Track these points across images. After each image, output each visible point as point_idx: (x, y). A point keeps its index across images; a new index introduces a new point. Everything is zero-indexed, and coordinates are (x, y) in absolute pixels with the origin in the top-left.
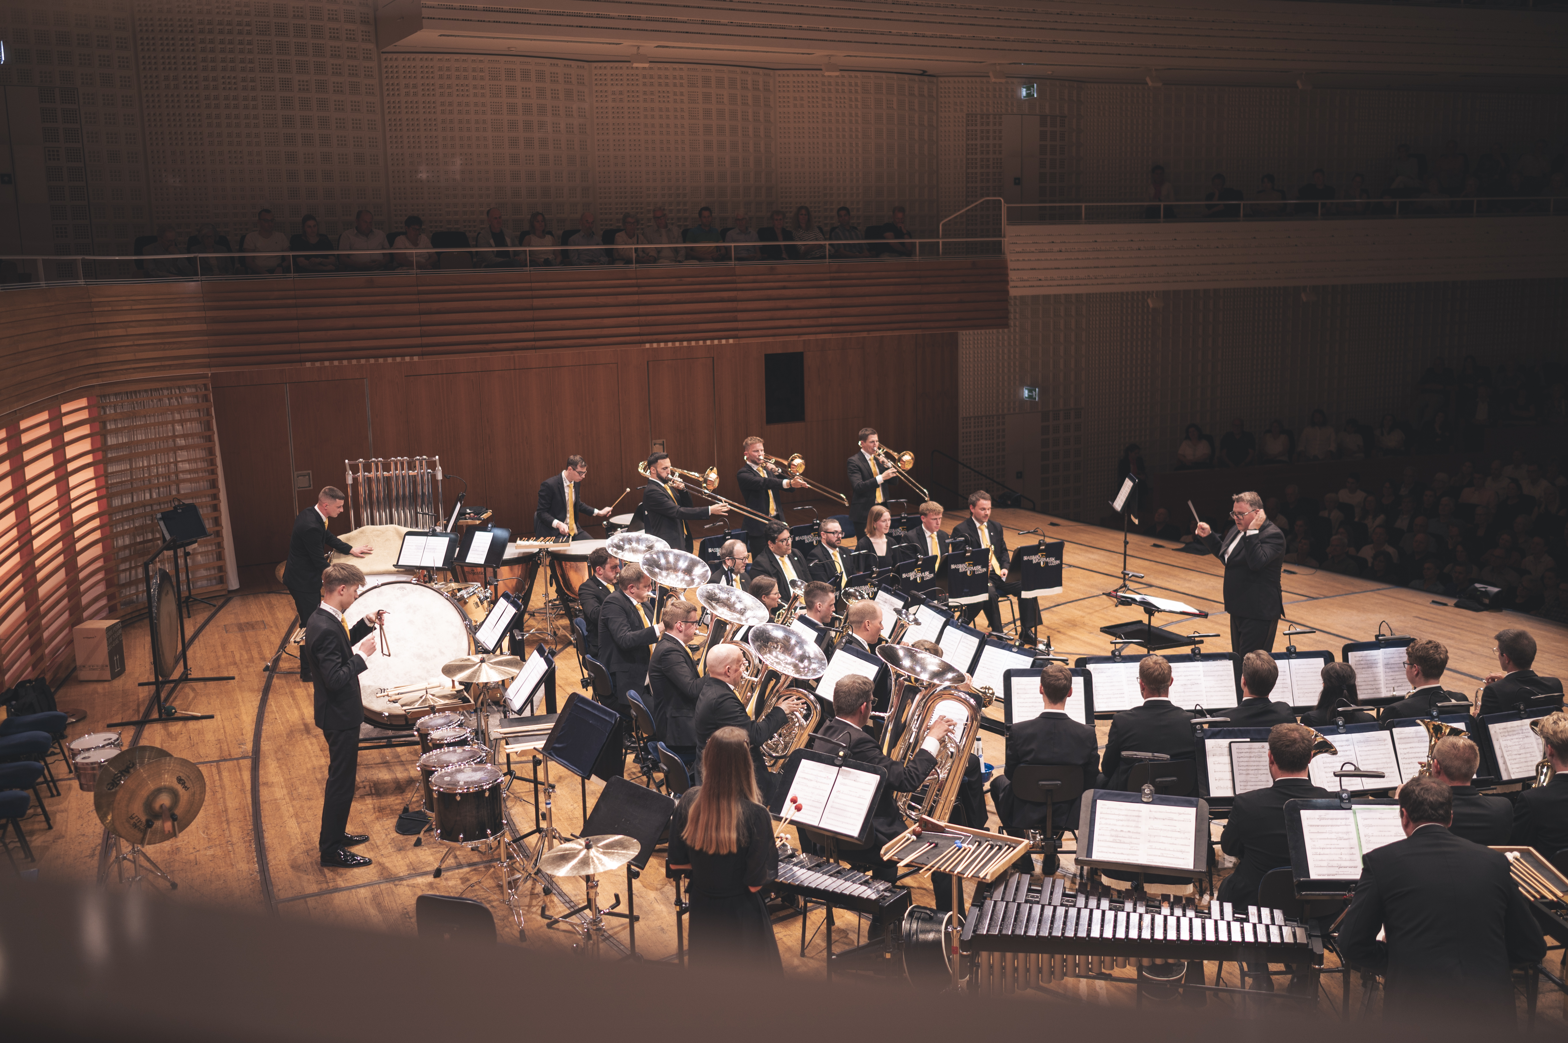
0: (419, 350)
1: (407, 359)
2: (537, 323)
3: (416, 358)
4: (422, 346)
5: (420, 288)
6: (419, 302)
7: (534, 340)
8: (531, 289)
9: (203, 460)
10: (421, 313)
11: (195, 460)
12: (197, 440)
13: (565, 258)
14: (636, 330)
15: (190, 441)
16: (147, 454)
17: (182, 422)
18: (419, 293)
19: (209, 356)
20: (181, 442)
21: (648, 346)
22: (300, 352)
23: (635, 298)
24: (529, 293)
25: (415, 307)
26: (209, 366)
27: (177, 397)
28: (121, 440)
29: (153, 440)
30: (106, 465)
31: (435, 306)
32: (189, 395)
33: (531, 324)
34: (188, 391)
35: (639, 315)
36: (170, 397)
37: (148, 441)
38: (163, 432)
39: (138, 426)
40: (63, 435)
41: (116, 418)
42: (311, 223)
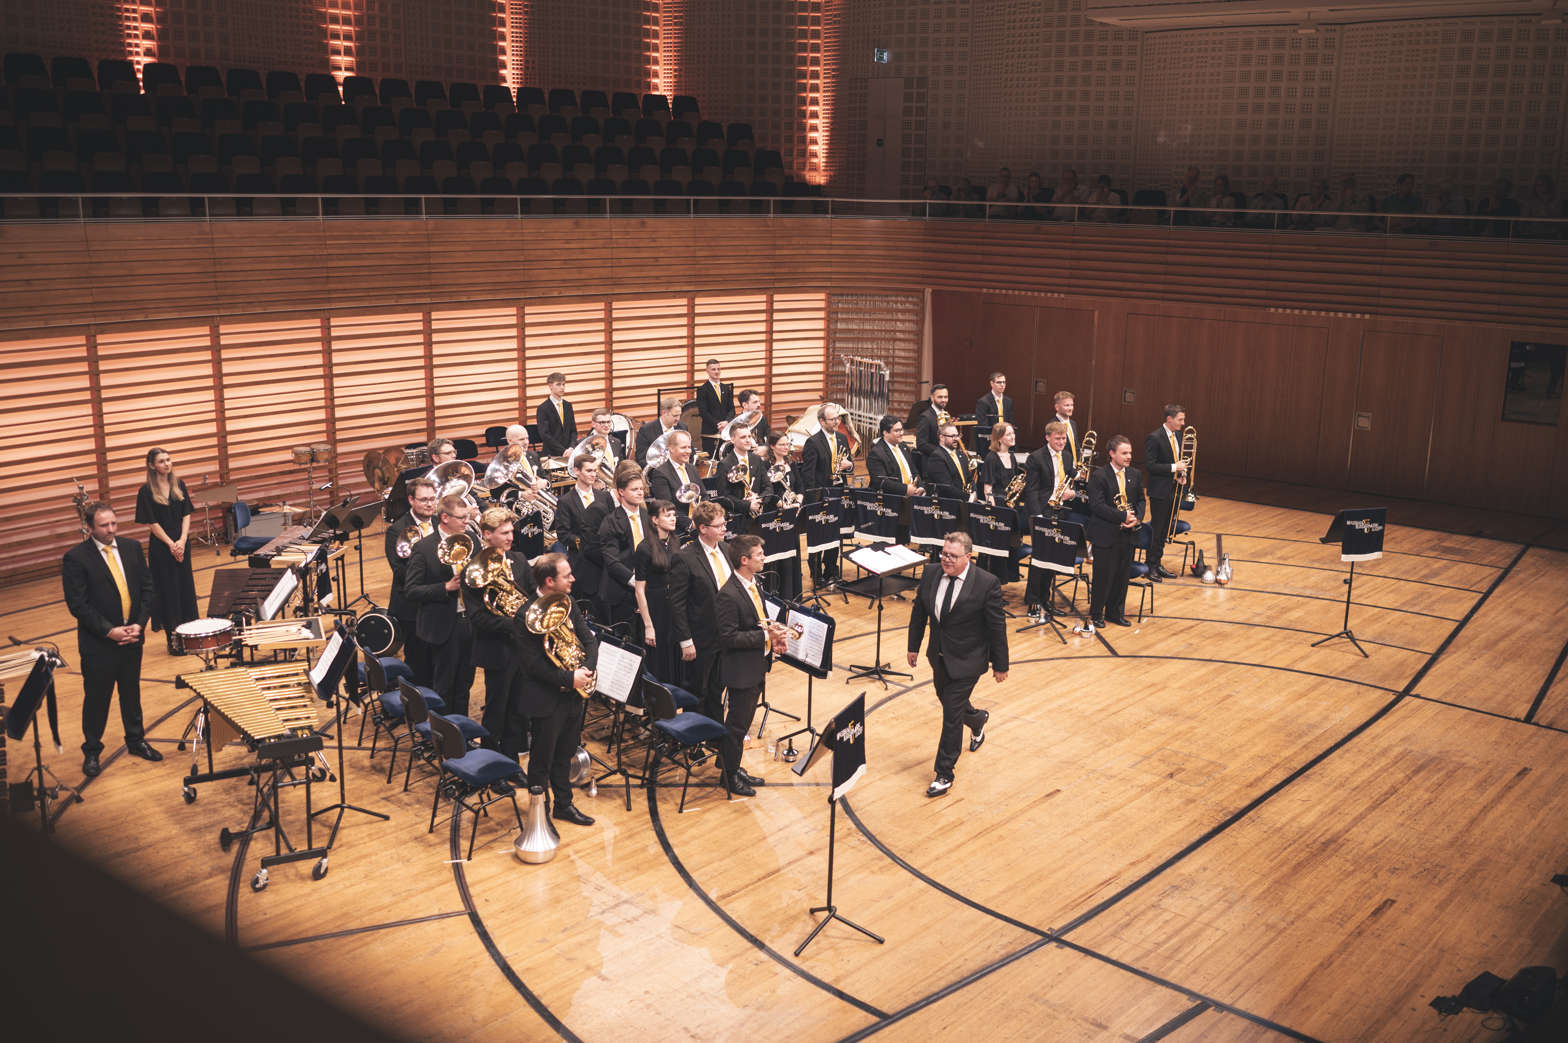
0: (1066, 288)
1: (1056, 295)
2: (1167, 276)
3: (1062, 296)
4: (1069, 286)
5: (1074, 237)
6: (1072, 249)
7: (1164, 292)
8: (1167, 246)
9: (914, 351)
10: (1072, 258)
11: (909, 350)
12: (911, 336)
14: (1263, 293)
15: (907, 336)
16: (872, 340)
17: (902, 321)
18: (1073, 241)
19: (923, 276)
20: (900, 335)
21: (1273, 310)
22: (981, 280)
23: (1266, 262)
24: (1165, 249)
25: (1068, 253)
26: (922, 283)
27: (902, 303)
28: (850, 327)
29: (878, 331)
30: (834, 342)
31: (1084, 253)
32: (910, 303)
33: (1162, 277)
34: (910, 299)
35: (1268, 280)
36: (896, 302)
37: (873, 331)
38: (888, 326)
39: (867, 319)
40: (772, 314)
41: (847, 311)
42: (1034, 178)
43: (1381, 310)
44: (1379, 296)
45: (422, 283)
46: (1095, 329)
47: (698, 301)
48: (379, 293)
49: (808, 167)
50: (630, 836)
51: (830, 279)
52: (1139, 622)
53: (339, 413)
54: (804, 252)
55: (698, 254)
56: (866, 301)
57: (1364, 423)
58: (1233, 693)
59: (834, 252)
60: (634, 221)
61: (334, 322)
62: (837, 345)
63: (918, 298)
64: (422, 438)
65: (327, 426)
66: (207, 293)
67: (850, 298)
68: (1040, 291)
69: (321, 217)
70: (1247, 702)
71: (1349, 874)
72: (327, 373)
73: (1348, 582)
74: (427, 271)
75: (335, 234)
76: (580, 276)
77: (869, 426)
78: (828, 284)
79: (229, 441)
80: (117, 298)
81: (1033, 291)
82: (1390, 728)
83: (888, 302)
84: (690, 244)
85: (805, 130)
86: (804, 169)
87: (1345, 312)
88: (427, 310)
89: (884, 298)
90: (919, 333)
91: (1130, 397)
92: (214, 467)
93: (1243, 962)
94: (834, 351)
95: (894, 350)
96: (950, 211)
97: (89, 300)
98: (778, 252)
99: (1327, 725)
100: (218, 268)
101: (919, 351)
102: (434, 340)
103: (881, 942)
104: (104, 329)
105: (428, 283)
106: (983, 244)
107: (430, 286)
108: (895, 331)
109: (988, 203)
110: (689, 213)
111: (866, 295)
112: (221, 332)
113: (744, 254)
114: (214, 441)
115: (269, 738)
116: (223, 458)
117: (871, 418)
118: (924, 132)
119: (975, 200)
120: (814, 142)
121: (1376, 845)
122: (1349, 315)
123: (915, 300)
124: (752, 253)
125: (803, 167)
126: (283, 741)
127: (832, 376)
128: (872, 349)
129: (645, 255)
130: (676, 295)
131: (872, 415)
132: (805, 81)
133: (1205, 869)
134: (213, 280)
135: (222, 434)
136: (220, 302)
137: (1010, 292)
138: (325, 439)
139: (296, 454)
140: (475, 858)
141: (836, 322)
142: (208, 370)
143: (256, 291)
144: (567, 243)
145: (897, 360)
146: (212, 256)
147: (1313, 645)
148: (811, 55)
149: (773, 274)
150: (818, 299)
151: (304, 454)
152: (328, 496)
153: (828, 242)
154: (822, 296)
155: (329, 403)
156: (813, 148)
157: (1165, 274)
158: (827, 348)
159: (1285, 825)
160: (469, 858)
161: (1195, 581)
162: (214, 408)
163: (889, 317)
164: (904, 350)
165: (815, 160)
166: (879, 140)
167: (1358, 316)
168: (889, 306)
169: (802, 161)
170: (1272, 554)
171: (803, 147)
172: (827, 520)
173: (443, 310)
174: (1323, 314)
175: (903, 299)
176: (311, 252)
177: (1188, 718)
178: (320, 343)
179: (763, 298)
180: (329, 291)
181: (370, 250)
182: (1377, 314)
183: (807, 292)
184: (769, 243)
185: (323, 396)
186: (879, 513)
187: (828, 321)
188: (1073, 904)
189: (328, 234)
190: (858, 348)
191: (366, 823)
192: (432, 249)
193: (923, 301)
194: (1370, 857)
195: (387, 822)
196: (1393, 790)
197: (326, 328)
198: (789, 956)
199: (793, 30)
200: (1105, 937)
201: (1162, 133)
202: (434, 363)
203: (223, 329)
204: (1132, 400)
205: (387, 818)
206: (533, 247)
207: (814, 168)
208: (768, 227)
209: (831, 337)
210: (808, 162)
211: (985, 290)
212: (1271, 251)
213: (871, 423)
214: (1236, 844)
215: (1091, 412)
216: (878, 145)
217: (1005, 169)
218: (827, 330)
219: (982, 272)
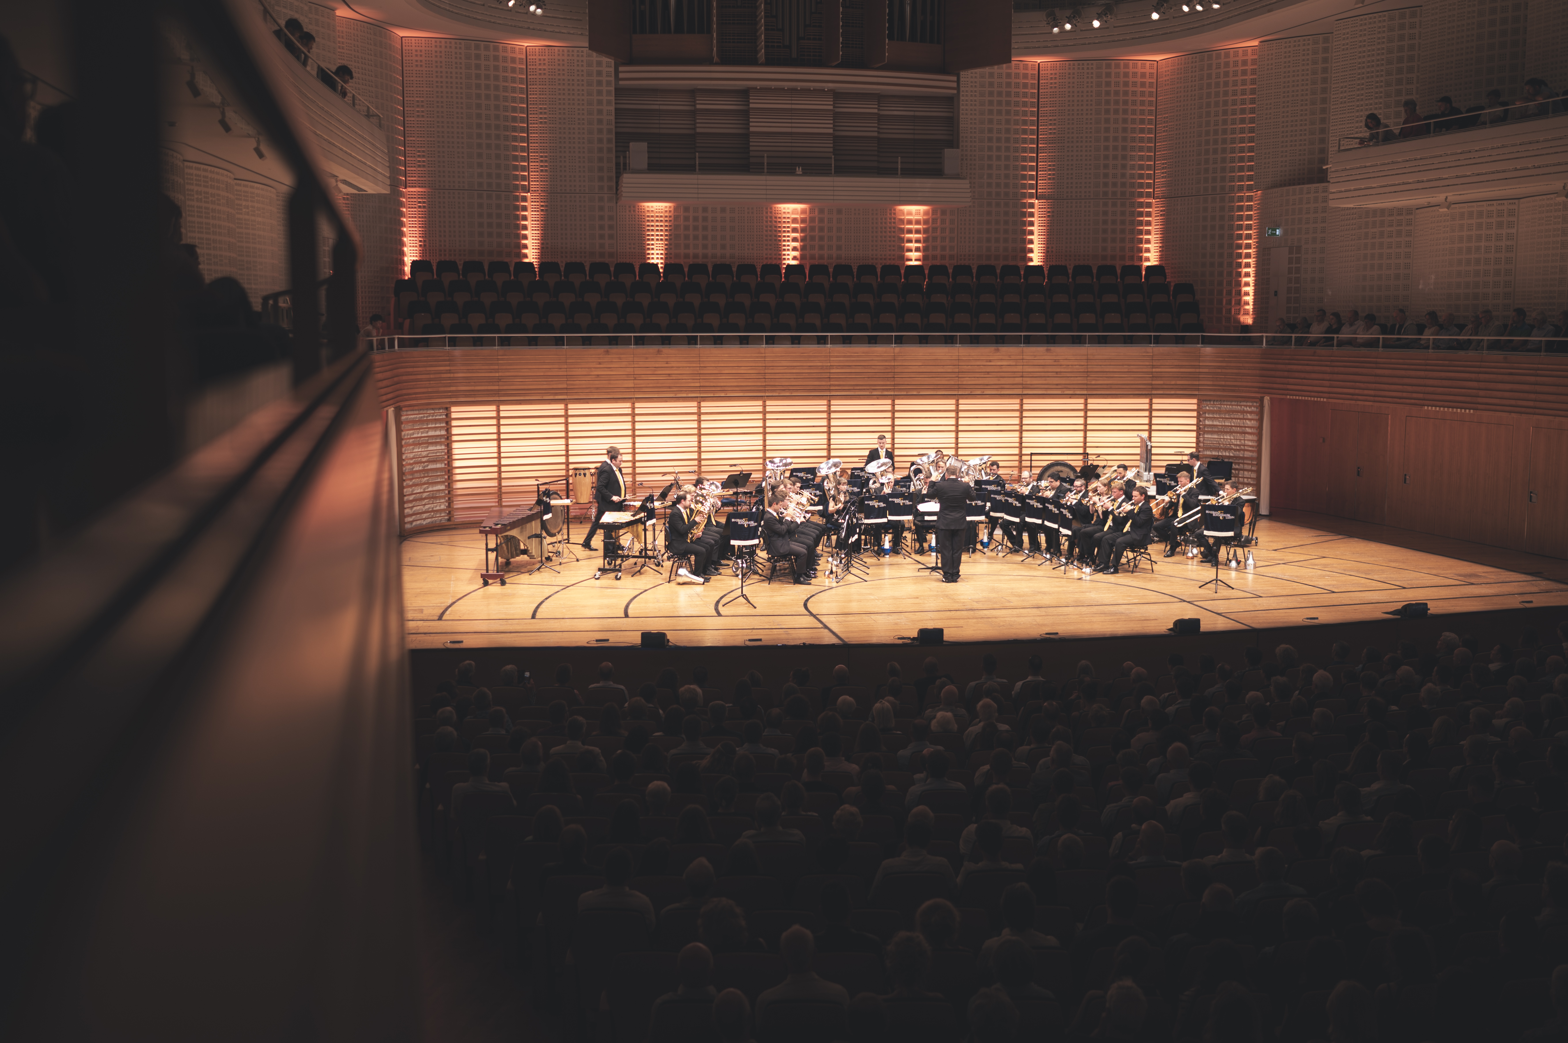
4: (1329, 393)
7: (1375, 396)
9: (1258, 441)
10: (1330, 373)
11: (1253, 441)
12: (1256, 431)
14: (1422, 396)
15: (1254, 430)
16: (1231, 433)
17: (1250, 420)
19: (1261, 388)
20: (1248, 430)
22: (1288, 390)
23: (1423, 373)
25: (1328, 369)
26: (1262, 393)
27: (1250, 407)
28: (1215, 423)
29: (1234, 426)
30: (1203, 433)
31: (1336, 369)
32: (1254, 406)
34: (1256, 404)
35: (1424, 386)
36: (1246, 406)
37: (1231, 426)
38: (1241, 423)
39: (1226, 418)
40: (1152, 412)
41: (1213, 412)
45: (888, 383)
46: (1389, 427)
47: (1090, 401)
49: (1242, 312)
51: (1198, 390)
54: (1176, 370)
55: (1090, 370)
56: (1226, 405)
59: (1201, 370)
60: (1041, 348)
61: (832, 402)
62: (1206, 436)
63: (1261, 403)
66: (759, 384)
67: (1215, 403)
69: (829, 345)
72: (829, 430)
74: (892, 376)
75: (836, 354)
76: (1000, 382)
78: (1197, 392)
80: (712, 384)
83: (1241, 406)
85: (1240, 285)
86: (1238, 314)
88: (893, 399)
89: (1239, 404)
90: (1260, 428)
94: (1202, 439)
95: (1244, 440)
97: (698, 385)
98: (1156, 370)
100: (766, 371)
101: (1260, 441)
102: (897, 416)
104: (705, 399)
105: (893, 383)
106: (1289, 364)
107: (894, 385)
108: (1245, 427)
110: (1084, 344)
111: (1226, 401)
112: (767, 404)
113: (1127, 371)
118: (1299, 285)
120: (1247, 294)
123: (1259, 404)
124: (1134, 370)
125: (1238, 312)
129: (1049, 370)
130: (1073, 396)
132: (1241, 251)
134: (763, 377)
136: (768, 389)
137: (1343, 401)
141: (1205, 419)
142: (761, 423)
143: (787, 384)
144: (989, 362)
145: (1246, 448)
146: (764, 365)
148: (1246, 232)
149: (1151, 385)
150: (1189, 403)
153: (1195, 363)
154: (1195, 401)
155: (829, 446)
156: (1246, 298)
158: (1198, 437)
162: (763, 444)
163: (1241, 416)
165: (1247, 307)
166: (1275, 292)
168: (1241, 409)
169: (1238, 308)
171: (1239, 298)
173: (902, 399)
175: (1251, 404)
176: (821, 365)
178: (826, 414)
179: (1144, 401)
183: (1180, 398)
184: (1149, 363)
187: (1199, 418)
189: (831, 354)
192: (896, 364)
193: (1263, 405)
197: (829, 405)
199: (1233, 215)
206: (965, 364)
207: (1246, 313)
208: (1148, 353)
209: (1200, 430)
210: (1241, 308)
211: (1288, 397)
212: (1426, 365)
216: (1275, 295)
218: (1198, 425)
219: (1288, 384)
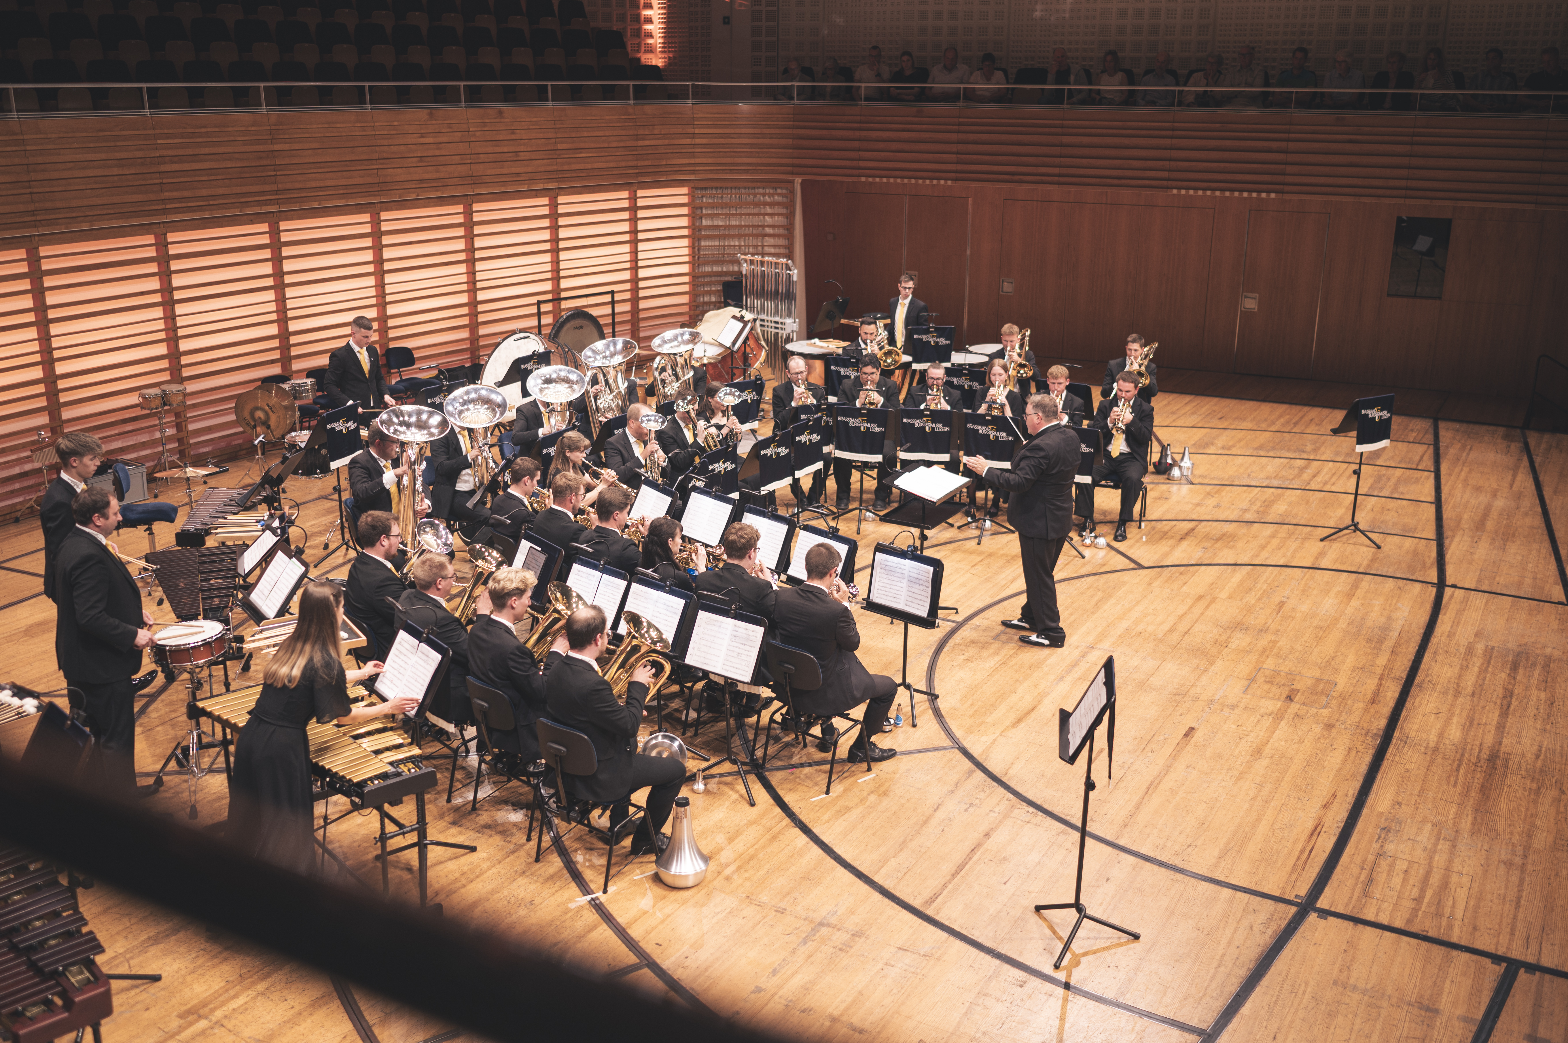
0: (953, 175)
1: (942, 182)
2: (1063, 159)
3: (949, 182)
5: (961, 120)
6: (958, 132)
7: (1059, 175)
8: (1062, 127)
9: (784, 247)
10: (959, 142)
11: (779, 246)
12: (781, 231)
13: (1129, 99)
14: (1165, 174)
15: (777, 231)
16: (739, 236)
17: (771, 215)
18: (960, 124)
19: (793, 166)
20: (769, 231)
21: (1175, 191)
22: (859, 168)
23: (1168, 142)
24: (1059, 130)
25: (954, 137)
26: (792, 173)
27: (770, 195)
28: (716, 223)
29: (745, 226)
30: (699, 240)
31: (972, 137)
32: (779, 195)
33: (1057, 160)
34: (779, 191)
35: (1170, 160)
36: (764, 195)
37: (740, 226)
38: (756, 221)
39: (733, 214)
40: (636, 212)
41: (712, 206)
42: (905, 58)
43: (1286, 188)
44: (1284, 174)
45: (267, 187)
46: (970, 217)
47: (561, 199)
48: (221, 202)
49: (643, 49)
50: (774, 838)
51: (693, 172)
52: (1140, 527)
53: (184, 345)
54: (666, 142)
55: (559, 147)
56: (731, 194)
57: (1250, 304)
58: (1285, 600)
59: (698, 141)
60: (489, 110)
61: (171, 237)
62: (703, 243)
63: (787, 189)
64: (276, 370)
65: (170, 362)
66: (21, 208)
67: (714, 191)
68: (924, 178)
69: (147, 111)
70: (1305, 607)
71: (1538, 792)
72: (167, 299)
73: (1357, 473)
74: (273, 173)
75: (166, 131)
76: (439, 175)
77: (774, 331)
78: (693, 177)
79: (60, 387)
81: (916, 178)
82: (1456, 623)
83: (755, 195)
84: (550, 135)
85: (638, 7)
86: (639, 51)
87: (1250, 191)
88: (274, 221)
89: (751, 191)
90: (790, 228)
91: (1007, 287)
92: (43, 419)
93: (1513, 909)
94: (699, 250)
95: (763, 246)
96: (813, 94)
98: (641, 143)
99: (1397, 626)
100: (32, 177)
101: (790, 247)
102: (284, 254)
103: (1136, 937)
105: (274, 187)
106: (860, 129)
107: (277, 192)
108: (763, 226)
109: (863, 85)
110: (547, 100)
111: (731, 188)
112: (42, 254)
113: (606, 145)
114: (41, 388)
115: (371, 779)
116: (54, 408)
117: (776, 323)
118: (775, 9)
119: (841, 82)
120: (649, 20)
121: (1537, 757)
122: (1236, 194)
123: (784, 191)
124: (614, 145)
125: (640, 48)
126: (390, 782)
127: (698, 277)
128: (740, 246)
129: (505, 149)
130: (537, 194)
131: (777, 319)
133: (1399, 804)
134: (28, 191)
135: (50, 379)
136: (38, 218)
137: (877, 180)
138: (169, 378)
139: (144, 397)
140: (611, 889)
141: (701, 218)
142: (27, 302)
143: (79, 203)
144: (422, 137)
146: (25, 162)
147: (1322, 540)
149: (636, 167)
150: (680, 194)
151: (155, 397)
152: (176, 445)
153: (690, 130)
154: (685, 190)
155: (172, 334)
156: (648, 27)
157: (1061, 157)
158: (692, 247)
159: (1438, 743)
160: (605, 891)
161: (1161, 478)
162: (38, 349)
163: (756, 211)
164: (774, 246)
165: (650, 41)
166: (725, 18)
167: (1245, 194)
168: (756, 199)
169: (637, 42)
170: (1212, 444)
171: (637, 27)
172: (811, 440)
174: (1209, 193)
175: (771, 191)
176: (140, 154)
177: (1261, 631)
178: (155, 264)
179: (625, 194)
180: (164, 201)
181: (207, 150)
182: (1283, 192)
183: (671, 187)
184: (631, 132)
185: (163, 327)
186: (862, 429)
187: (693, 217)
188: (1300, 862)
189: (158, 131)
190: (724, 246)
191: (450, 859)
193: (792, 192)
194: (1542, 771)
195: (474, 855)
196: (1508, 694)
197: (162, 245)
198: (1048, 970)
200: (1359, 899)
201: (1039, 7)
202: (286, 282)
203: (44, 251)
204: (1010, 290)
205: (473, 849)
206: (386, 142)
207: (650, 50)
208: (629, 115)
209: (696, 235)
210: (643, 43)
211: (863, 179)
212: (1173, 130)
213: (776, 328)
214: (1407, 771)
215: (966, 304)
216: (725, 23)
217: (875, 48)
218: (692, 227)
219: (859, 160)
